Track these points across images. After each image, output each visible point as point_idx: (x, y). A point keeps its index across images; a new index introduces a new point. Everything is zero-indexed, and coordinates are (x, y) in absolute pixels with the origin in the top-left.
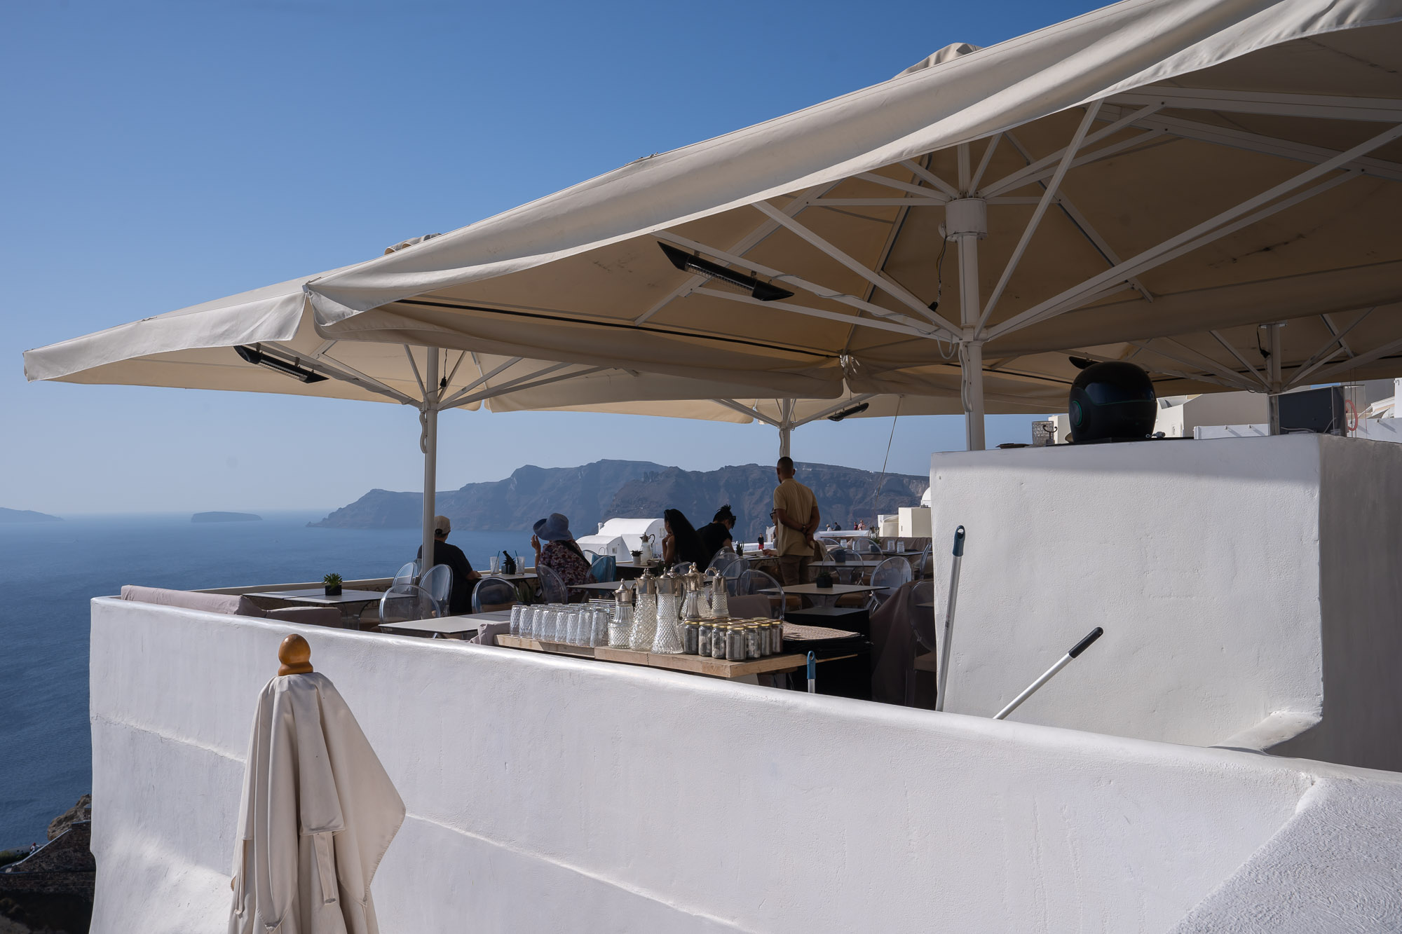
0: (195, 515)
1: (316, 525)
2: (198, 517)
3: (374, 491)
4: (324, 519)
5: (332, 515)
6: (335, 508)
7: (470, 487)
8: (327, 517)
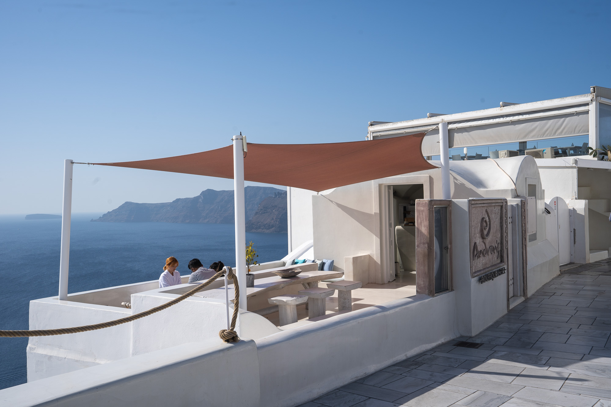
0: (27, 216)
1: (95, 221)
2: (29, 217)
3: (126, 203)
4: (100, 217)
5: (104, 215)
6: (106, 212)
7: (178, 200)
8: (102, 217)
